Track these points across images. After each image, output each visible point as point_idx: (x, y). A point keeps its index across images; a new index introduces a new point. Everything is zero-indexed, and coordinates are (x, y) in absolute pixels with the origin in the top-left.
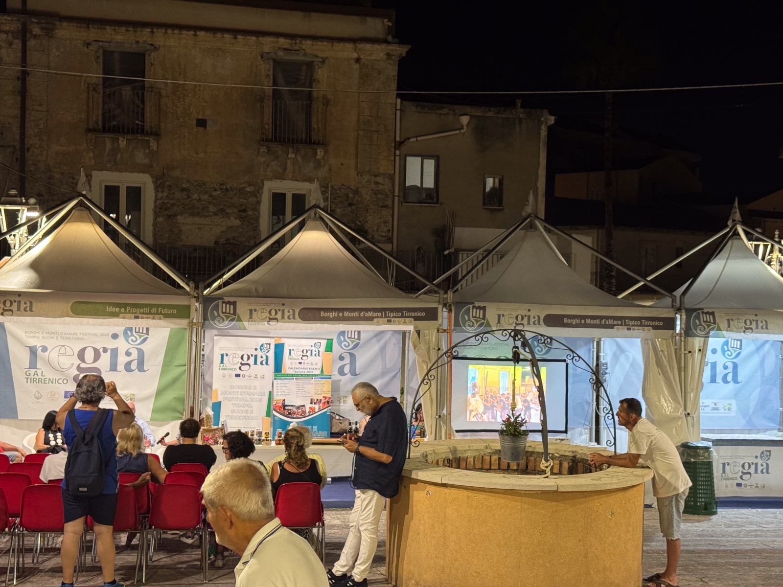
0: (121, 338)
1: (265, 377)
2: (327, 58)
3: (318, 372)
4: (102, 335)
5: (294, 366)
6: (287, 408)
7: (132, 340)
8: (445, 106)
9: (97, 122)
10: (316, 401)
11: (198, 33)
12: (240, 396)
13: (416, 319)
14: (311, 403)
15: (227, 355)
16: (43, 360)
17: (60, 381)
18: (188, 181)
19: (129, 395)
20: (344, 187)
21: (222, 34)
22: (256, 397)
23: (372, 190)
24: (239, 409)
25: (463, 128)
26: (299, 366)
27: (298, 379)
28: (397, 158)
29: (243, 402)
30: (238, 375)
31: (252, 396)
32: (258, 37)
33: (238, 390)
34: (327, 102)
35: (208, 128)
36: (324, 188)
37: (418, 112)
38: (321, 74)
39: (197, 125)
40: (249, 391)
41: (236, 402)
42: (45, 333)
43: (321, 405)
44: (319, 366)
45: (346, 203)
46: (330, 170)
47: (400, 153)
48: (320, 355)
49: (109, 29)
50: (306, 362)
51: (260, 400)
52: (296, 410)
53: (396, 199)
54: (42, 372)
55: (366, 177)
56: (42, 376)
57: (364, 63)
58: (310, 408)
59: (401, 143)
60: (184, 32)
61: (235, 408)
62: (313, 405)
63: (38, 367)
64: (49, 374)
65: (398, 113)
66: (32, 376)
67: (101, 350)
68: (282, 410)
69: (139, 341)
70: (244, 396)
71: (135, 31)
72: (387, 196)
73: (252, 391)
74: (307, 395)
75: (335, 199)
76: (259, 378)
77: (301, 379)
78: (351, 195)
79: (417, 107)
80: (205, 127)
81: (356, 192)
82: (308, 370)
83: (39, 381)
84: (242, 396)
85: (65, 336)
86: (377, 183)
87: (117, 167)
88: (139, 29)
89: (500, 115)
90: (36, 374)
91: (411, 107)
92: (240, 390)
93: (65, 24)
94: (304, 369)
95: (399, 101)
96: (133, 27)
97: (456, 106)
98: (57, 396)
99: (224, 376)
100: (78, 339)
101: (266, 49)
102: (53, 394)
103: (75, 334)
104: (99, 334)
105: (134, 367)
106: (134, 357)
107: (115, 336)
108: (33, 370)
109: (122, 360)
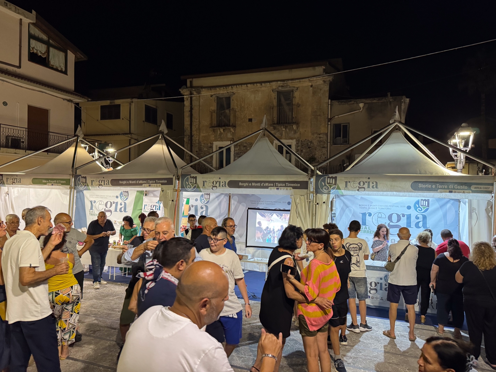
2: (299, 87)
8: (352, 100)
9: (215, 124)
11: (248, 85)
13: (162, 184)
15: (146, 205)
18: (246, 143)
19: (120, 222)
20: (306, 140)
21: (256, 84)
23: (318, 140)
25: (361, 109)
28: (329, 126)
32: (270, 83)
34: (298, 105)
35: (253, 121)
36: (298, 141)
37: (339, 104)
38: (296, 94)
39: (249, 121)
45: (307, 147)
46: (300, 134)
47: (331, 123)
49: (218, 89)
53: (329, 143)
54: (94, 211)
55: (316, 135)
57: (314, 87)
59: (331, 119)
60: (243, 86)
65: (329, 106)
67: (112, 203)
71: (226, 88)
72: (324, 142)
75: (303, 146)
78: (309, 144)
79: (338, 102)
80: (252, 121)
81: (311, 142)
83: (93, 215)
85: (102, 197)
86: (320, 137)
87: (222, 140)
88: (227, 87)
89: (380, 101)
91: (336, 103)
93: (203, 89)
95: (330, 100)
96: (225, 87)
97: (358, 100)
101: (274, 87)
103: (104, 196)
104: (112, 196)
105: (123, 209)
106: (123, 205)
107: (117, 197)
108: (91, 211)
109: (119, 207)
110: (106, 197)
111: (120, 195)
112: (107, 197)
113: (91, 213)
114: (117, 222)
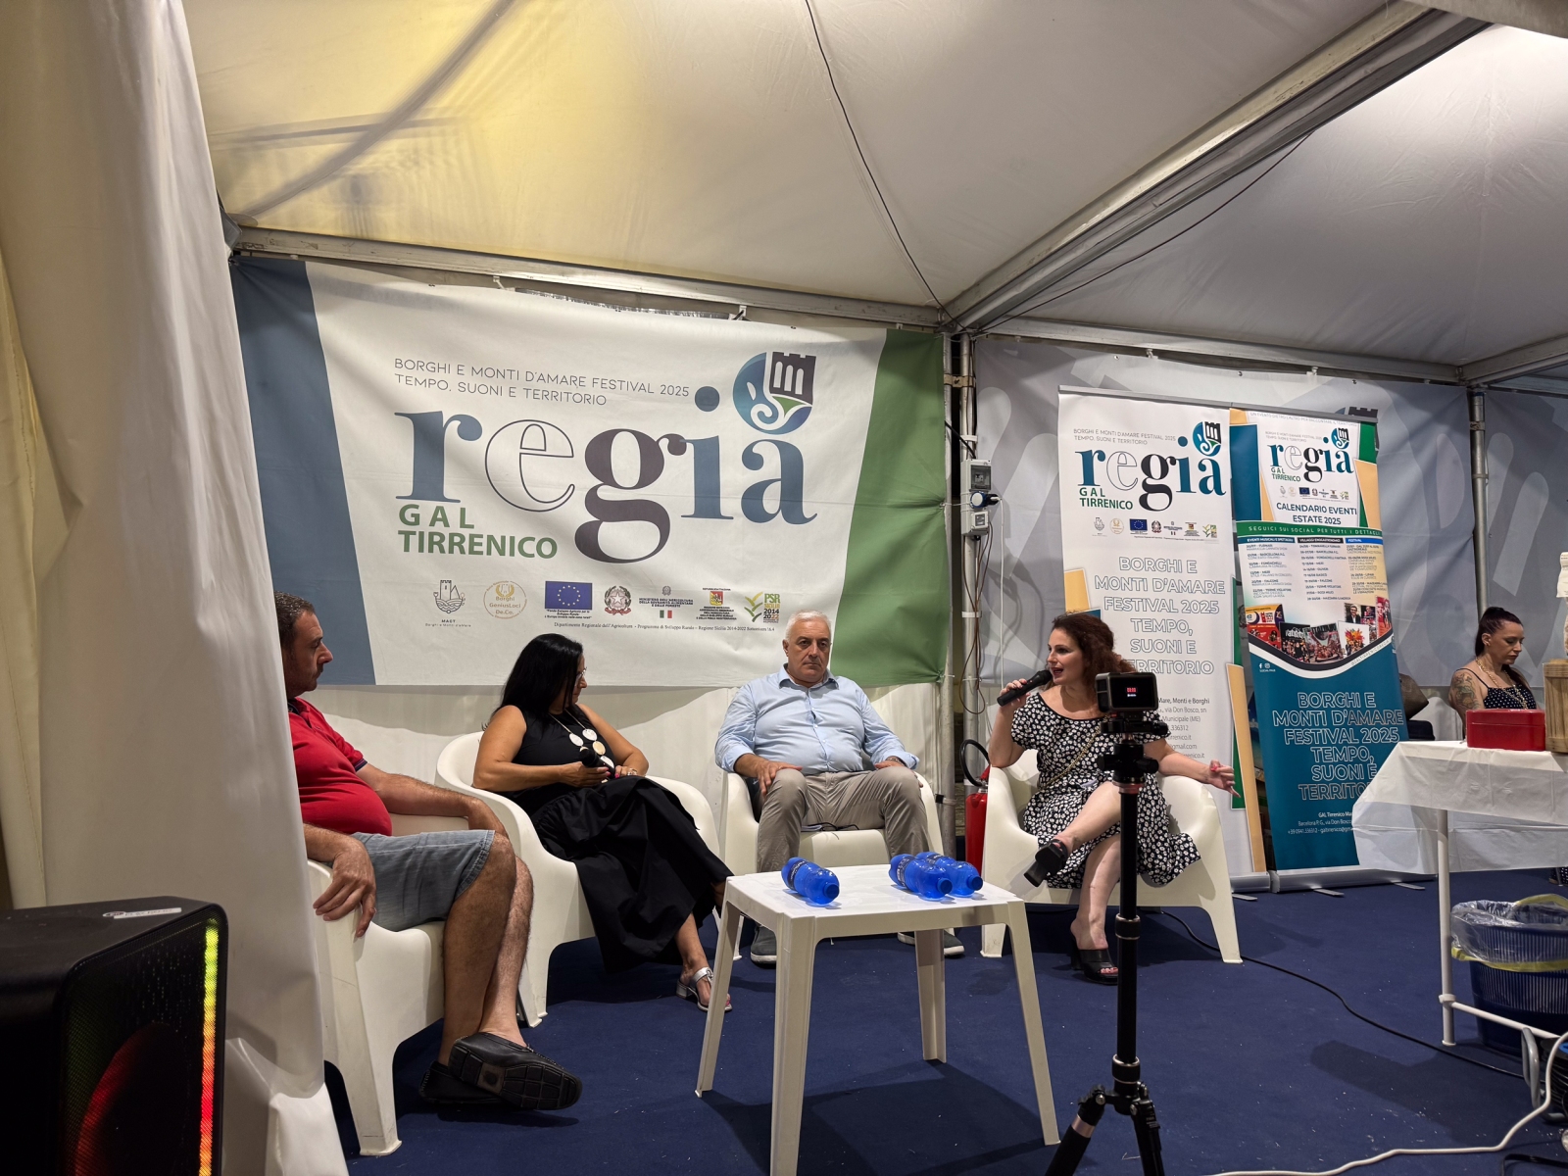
0: (727, 407)
1: (1218, 531)
3: (1351, 521)
4: (666, 390)
5: (1288, 500)
6: (1290, 633)
7: (761, 415)
10: (1359, 613)
12: (1151, 595)
14: (1349, 620)
15: (1102, 456)
16: (464, 465)
17: (529, 547)
19: (762, 598)
22: (1199, 596)
24: (1154, 636)
26: (1300, 500)
27: (1306, 540)
29: (1165, 615)
30: (1138, 525)
31: (1186, 596)
33: (1143, 574)
40: (1177, 577)
41: (1141, 615)
42: (467, 371)
43: (1376, 624)
44: (1354, 503)
48: (1352, 469)
50: (1319, 487)
51: (1213, 609)
52: (1313, 643)
54: (463, 511)
56: (463, 525)
58: (1348, 634)
61: (1140, 635)
62: (1354, 627)
63: (448, 492)
64: (488, 520)
66: (424, 526)
67: (664, 445)
68: (1279, 639)
69: (783, 420)
70: (1164, 595)
73: (1185, 577)
74: (1337, 593)
76: (1203, 536)
77: (1313, 540)
82: (1328, 515)
83: (452, 544)
84: (1160, 596)
85: (541, 385)
90: (440, 517)
92: (1150, 575)
94: (1317, 509)
98: (518, 599)
99: (1100, 528)
100: (586, 399)
102: (505, 590)
103: (578, 381)
104: (656, 388)
105: (771, 504)
106: (770, 470)
107: (708, 399)
108: (427, 504)
109: (734, 479)
110: (595, 391)
112: (609, 395)
113: (421, 529)
114: (738, 598)
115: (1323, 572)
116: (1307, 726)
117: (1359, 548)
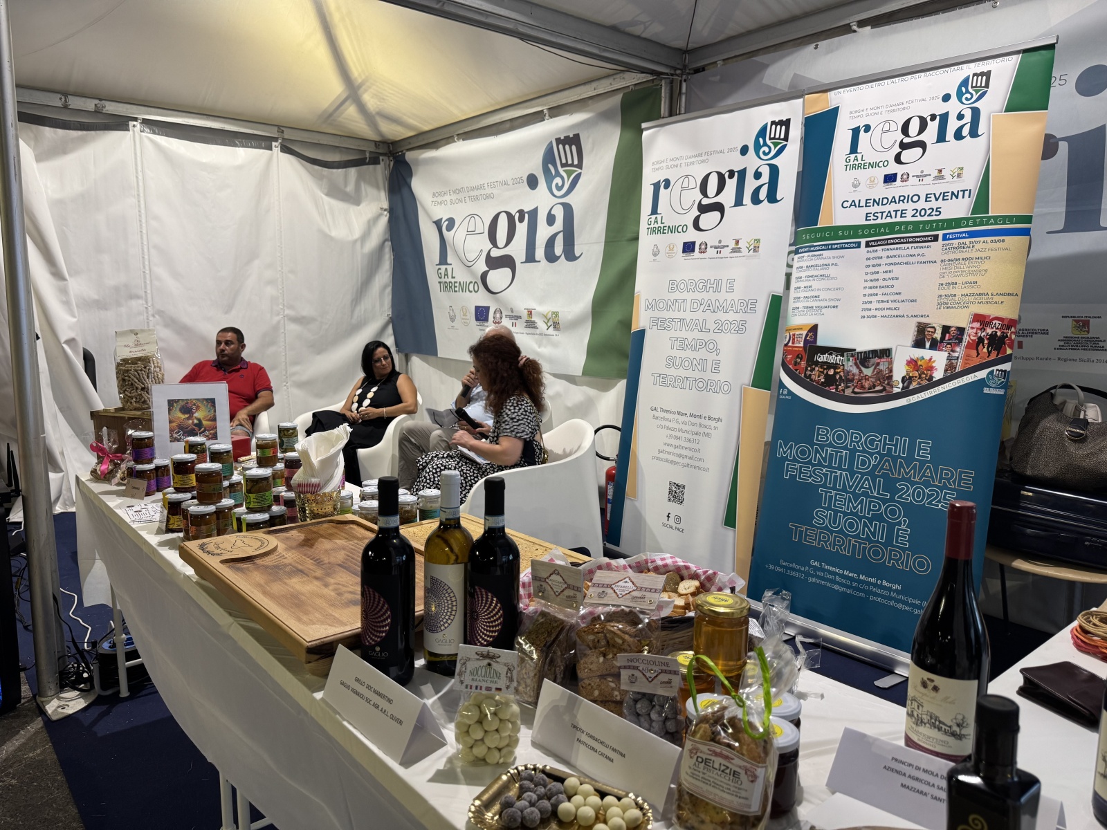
0: (542, 185)
3: (959, 209)
4: (515, 182)
5: (862, 195)
6: (822, 358)
7: (557, 186)
15: (668, 185)
16: (450, 245)
17: (471, 287)
19: (550, 315)
26: (882, 191)
27: (877, 244)
33: (685, 295)
40: (714, 297)
41: (678, 334)
44: (971, 181)
48: (982, 129)
50: (913, 169)
51: (740, 328)
54: (452, 269)
56: (452, 277)
61: (674, 353)
64: (458, 274)
67: (516, 217)
69: (567, 187)
70: (699, 315)
76: (745, 251)
77: (887, 243)
83: (450, 287)
85: (474, 193)
90: (447, 273)
98: (468, 315)
99: (655, 254)
102: (465, 312)
103: (481, 187)
104: (510, 182)
105: (559, 249)
106: (559, 224)
107: (532, 182)
108: (443, 267)
109: (543, 233)
110: (488, 191)
111: (546, 171)
112: (495, 191)
113: (443, 280)
114: (538, 314)
115: (889, 283)
116: (820, 464)
117: (962, 247)
